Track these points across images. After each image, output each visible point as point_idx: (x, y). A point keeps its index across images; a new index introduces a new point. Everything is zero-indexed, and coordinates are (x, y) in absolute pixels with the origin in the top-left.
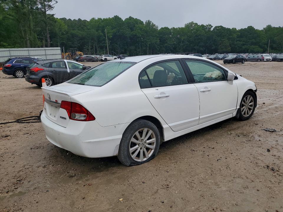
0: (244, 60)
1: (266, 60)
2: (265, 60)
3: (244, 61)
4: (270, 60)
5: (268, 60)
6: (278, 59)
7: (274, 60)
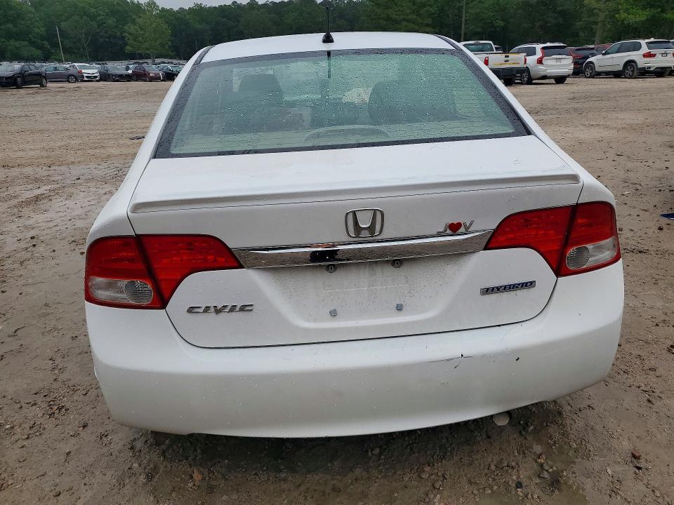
0: (45, 77)
1: (87, 77)
2: (86, 79)
3: (44, 81)
4: (96, 77)
5: (91, 79)
6: (113, 75)
7: (105, 77)
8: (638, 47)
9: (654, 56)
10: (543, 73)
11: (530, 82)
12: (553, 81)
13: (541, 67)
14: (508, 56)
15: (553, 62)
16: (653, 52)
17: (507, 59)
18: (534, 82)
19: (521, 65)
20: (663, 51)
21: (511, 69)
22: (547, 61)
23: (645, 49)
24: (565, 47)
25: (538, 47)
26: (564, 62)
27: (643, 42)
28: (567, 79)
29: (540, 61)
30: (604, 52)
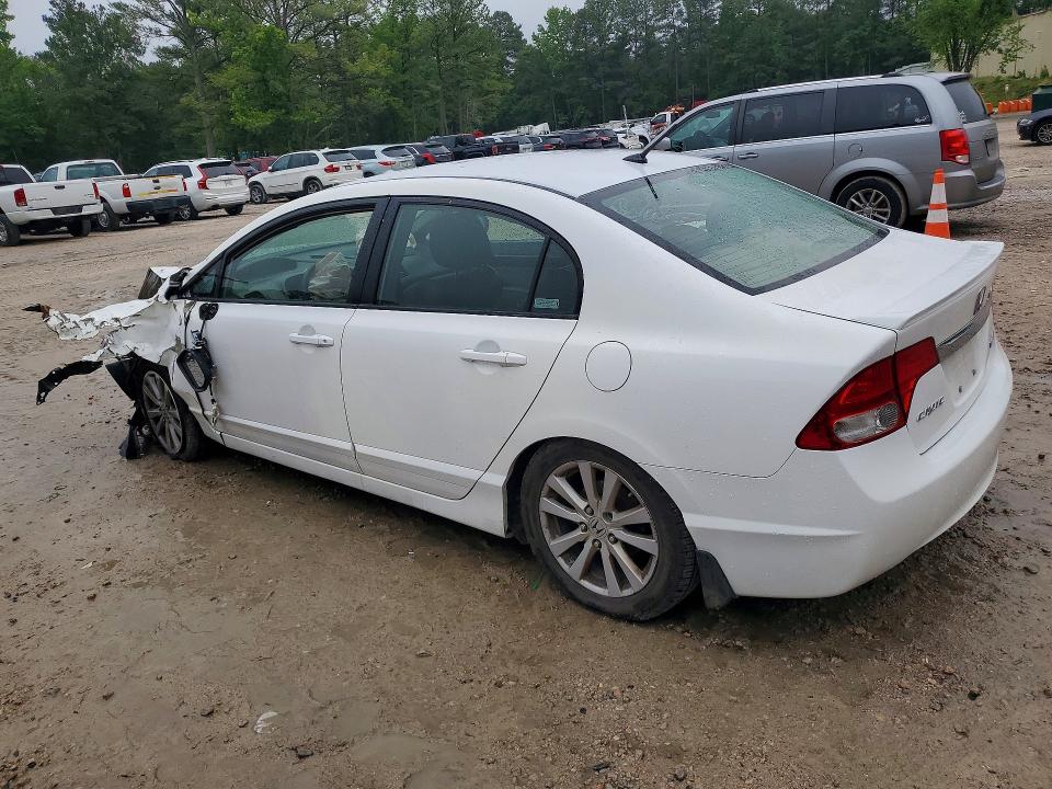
8: (315, 161)
9: (337, 170)
10: (212, 202)
11: (194, 216)
12: (223, 212)
13: (206, 193)
14: (157, 181)
15: (222, 186)
16: (335, 165)
17: (157, 184)
18: (200, 214)
19: (180, 192)
20: (346, 163)
21: (168, 200)
22: (213, 184)
23: (324, 163)
24: (229, 163)
25: (194, 165)
26: (235, 184)
27: (319, 153)
28: (244, 207)
29: (203, 185)
30: (270, 168)
